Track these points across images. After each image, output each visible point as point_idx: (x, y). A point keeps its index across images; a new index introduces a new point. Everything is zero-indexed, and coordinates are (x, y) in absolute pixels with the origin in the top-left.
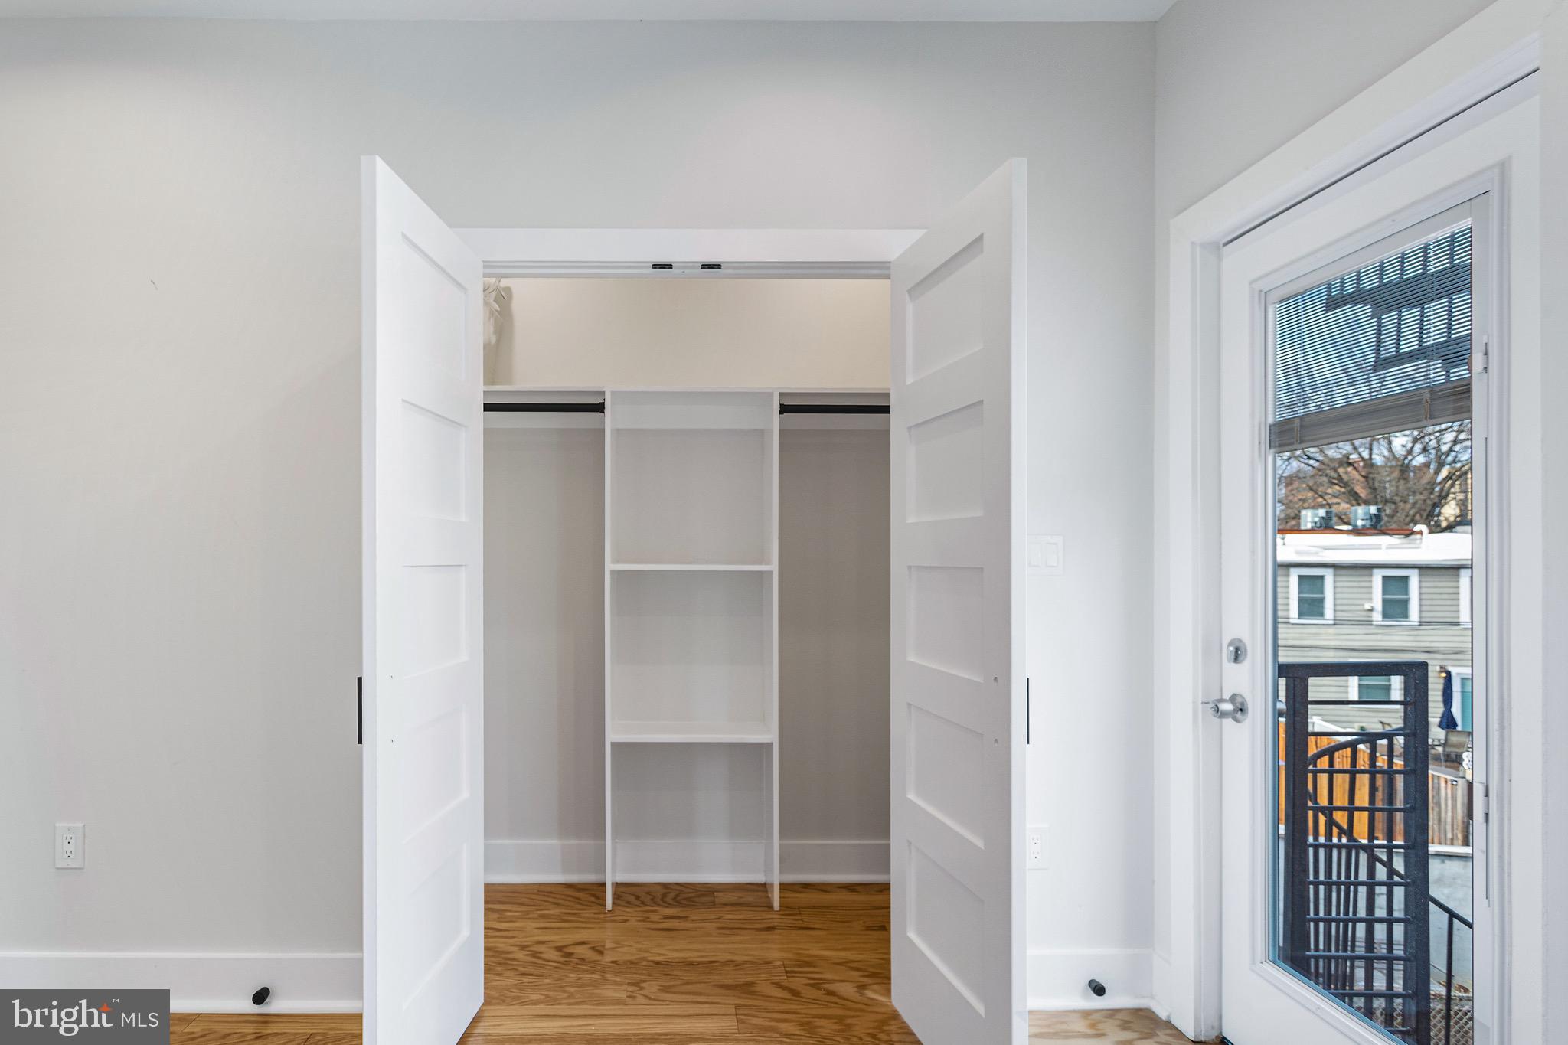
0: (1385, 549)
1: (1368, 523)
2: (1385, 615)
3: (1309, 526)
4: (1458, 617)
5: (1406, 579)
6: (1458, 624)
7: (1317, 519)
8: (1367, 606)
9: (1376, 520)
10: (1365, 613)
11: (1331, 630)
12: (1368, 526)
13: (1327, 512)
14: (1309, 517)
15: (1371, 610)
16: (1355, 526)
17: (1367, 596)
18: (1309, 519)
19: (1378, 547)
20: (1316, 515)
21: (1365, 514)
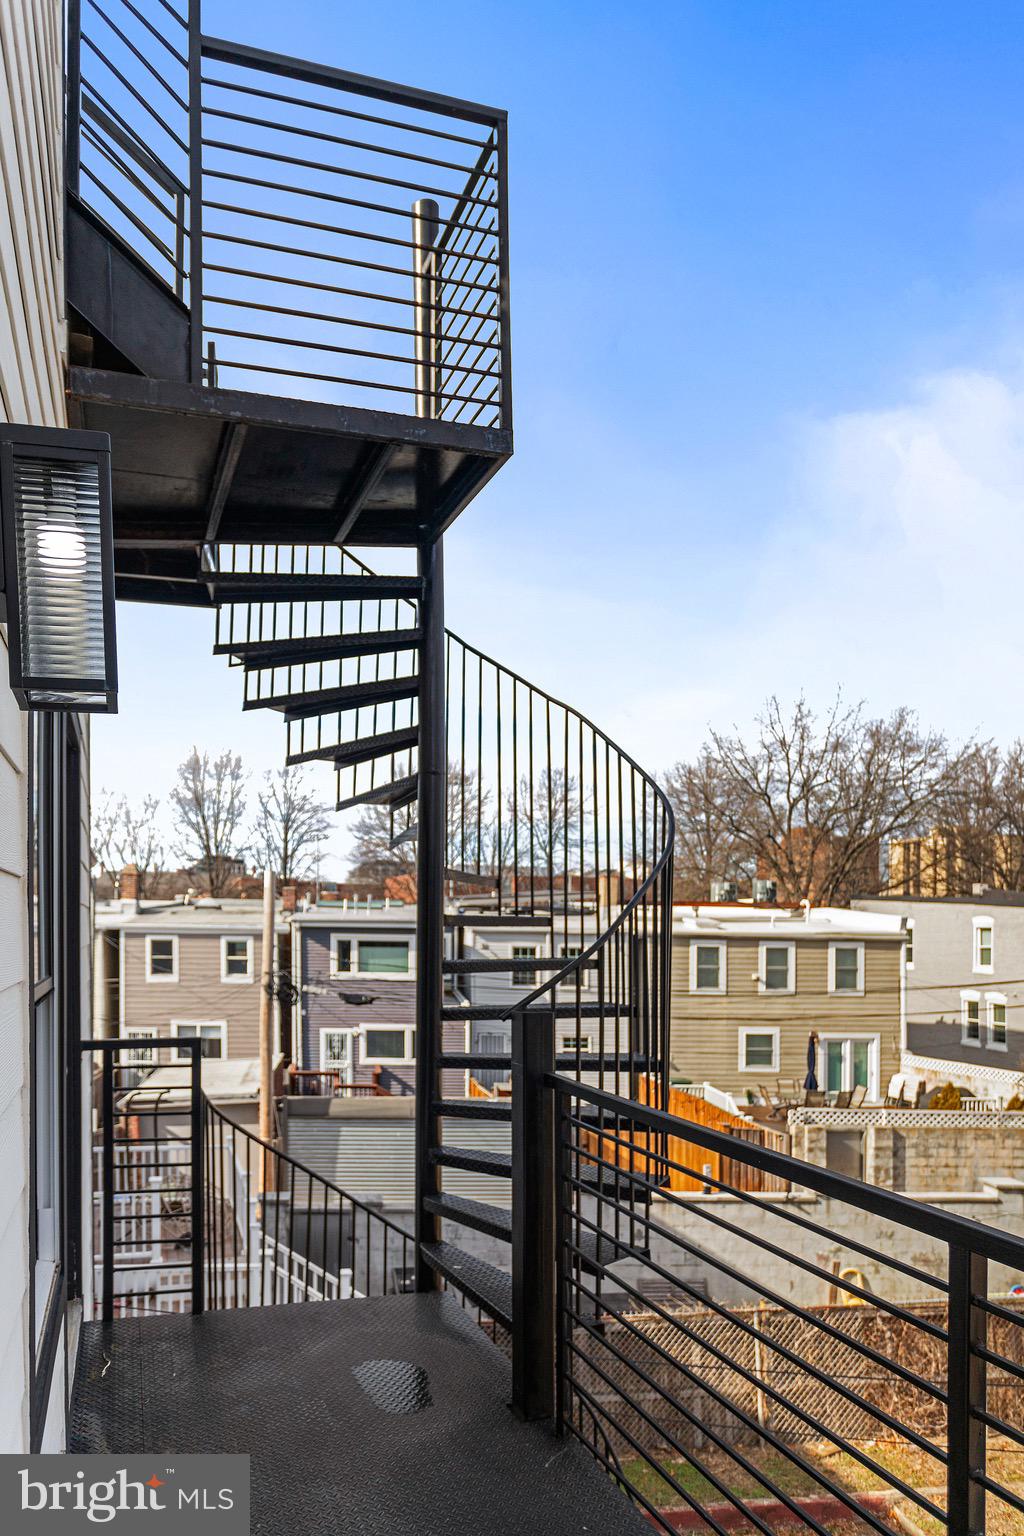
0: (775, 922)
1: (765, 898)
2: (769, 985)
3: (717, 899)
4: (827, 987)
5: (785, 951)
6: (826, 993)
7: (723, 892)
8: (754, 977)
9: (772, 892)
10: (752, 984)
11: (725, 1000)
12: (765, 900)
13: (731, 886)
14: (717, 889)
15: (758, 980)
16: (755, 900)
17: (753, 967)
18: (717, 892)
19: (767, 920)
20: (722, 888)
21: (763, 888)
